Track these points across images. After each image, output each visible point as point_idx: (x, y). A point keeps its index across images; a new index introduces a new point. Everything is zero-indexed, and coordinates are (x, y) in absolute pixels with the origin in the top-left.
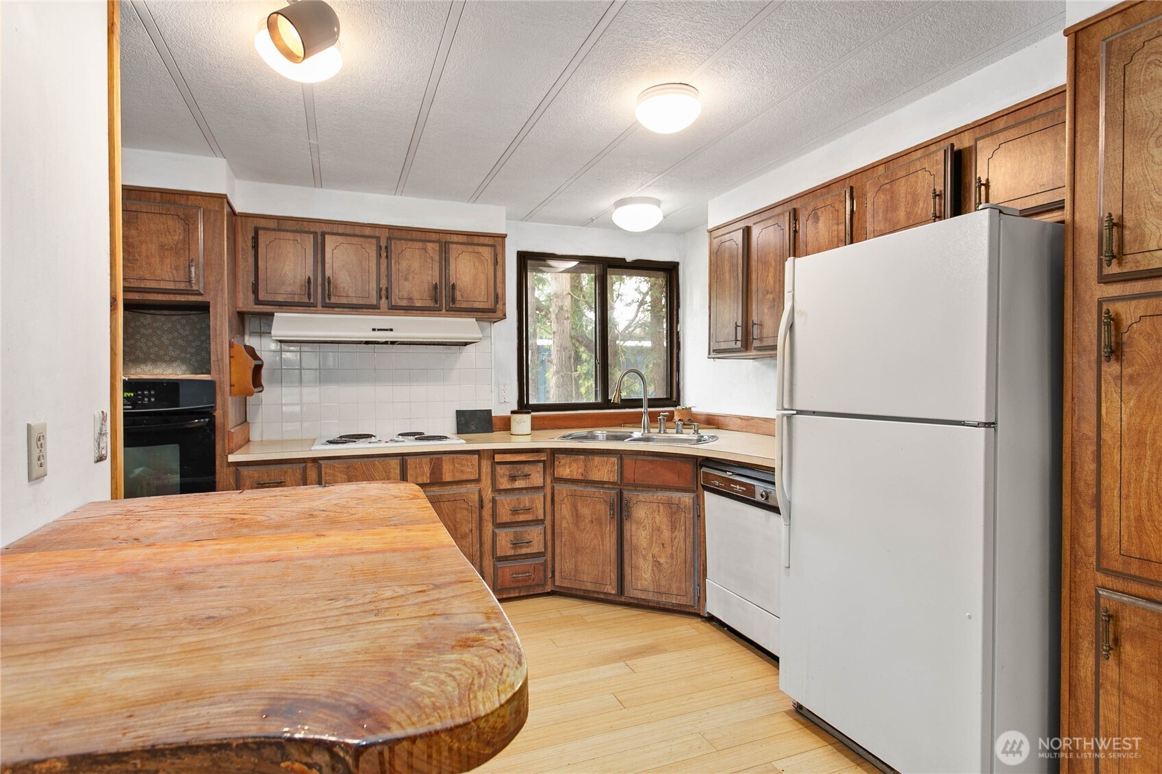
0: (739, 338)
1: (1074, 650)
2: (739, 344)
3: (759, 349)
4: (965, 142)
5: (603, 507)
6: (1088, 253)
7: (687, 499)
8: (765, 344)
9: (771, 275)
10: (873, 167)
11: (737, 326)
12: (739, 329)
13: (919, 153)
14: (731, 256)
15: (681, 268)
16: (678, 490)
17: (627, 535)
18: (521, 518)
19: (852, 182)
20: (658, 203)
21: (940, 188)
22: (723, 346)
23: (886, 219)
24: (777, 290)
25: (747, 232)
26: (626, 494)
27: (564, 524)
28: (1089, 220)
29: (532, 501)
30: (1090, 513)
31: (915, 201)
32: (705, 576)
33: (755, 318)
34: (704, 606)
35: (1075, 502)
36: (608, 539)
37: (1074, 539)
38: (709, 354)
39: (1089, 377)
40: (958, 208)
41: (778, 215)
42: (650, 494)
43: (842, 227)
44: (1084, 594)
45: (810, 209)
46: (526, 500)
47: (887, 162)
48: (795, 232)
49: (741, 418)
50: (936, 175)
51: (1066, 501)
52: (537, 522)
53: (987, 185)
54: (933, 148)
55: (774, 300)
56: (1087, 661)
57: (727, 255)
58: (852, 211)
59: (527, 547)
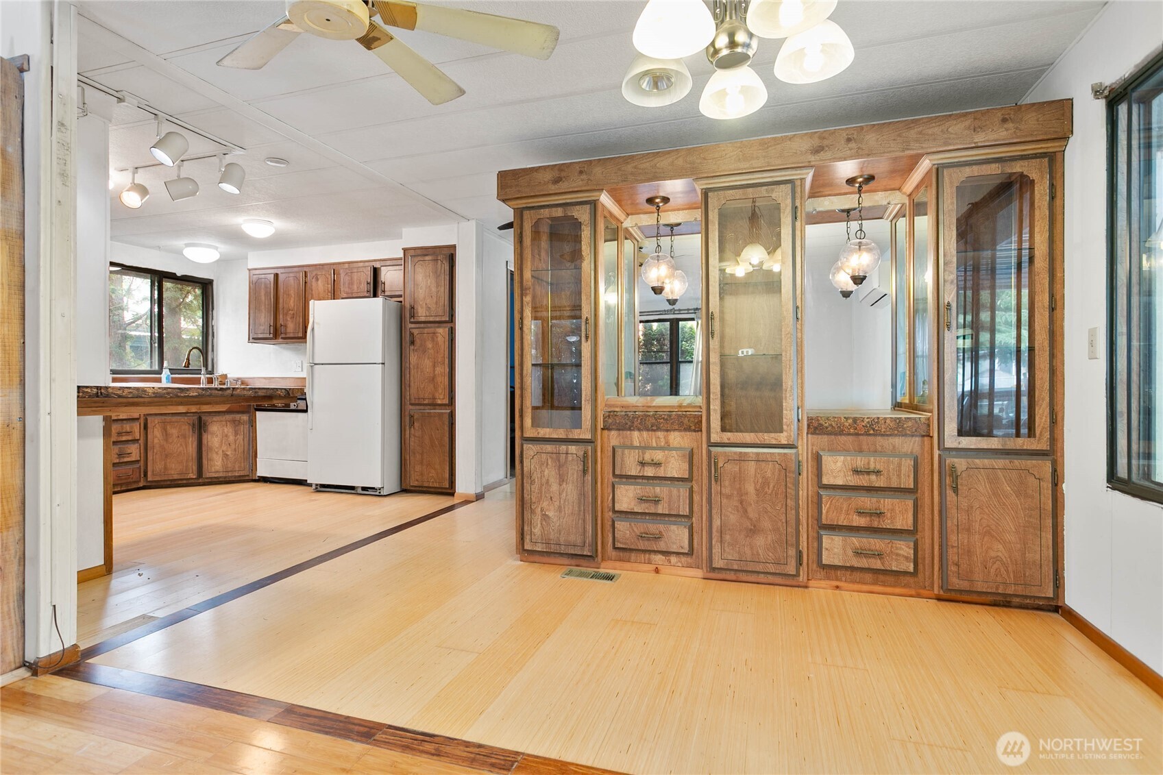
0: (272, 332)
1: (405, 430)
2: (271, 336)
3: (282, 338)
4: (377, 265)
5: (187, 427)
6: (408, 315)
7: (245, 417)
8: (288, 336)
9: (292, 301)
10: (344, 263)
11: (270, 326)
12: (272, 328)
13: (361, 264)
14: (266, 287)
15: (215, 283)
16: (238, 412)
17: (204, 441)
18: (124, 438)
19: (335, 267)
20: (216, 248)
21: (369, 281)
22: (261, 336)
23: (349, 287)
24: (296, 308)
25: (276, 275)
26: (203, 418)
27: (156, 441)
28: (408, 306)
29: (131, 427)
30: (408, 389)
31: (360, 283)
32: (256, 457)
33: (281, 321)
34: (256, 474)
35: (405, 387)
36: (190, 446)
37: (405, 397)
38: (249, 340)
39: (408, 350)
40: (375, 295)
41: (296, 272)
42: (221, 417)
43: (330, 286)
44: (407, 413)
45: (314, 274)
46: (127, 427)
47: (349, 263)
48: (306, 282)
49: (265, 378)
50: (369, 277)
51: (403, 387)
52: (135, 441)
53: (384, 284)
54: (367, 264)
55: (293, 314)
56: (408, 432)
57: (263, 286)
58: (334, 280)
59: (128, 457)
